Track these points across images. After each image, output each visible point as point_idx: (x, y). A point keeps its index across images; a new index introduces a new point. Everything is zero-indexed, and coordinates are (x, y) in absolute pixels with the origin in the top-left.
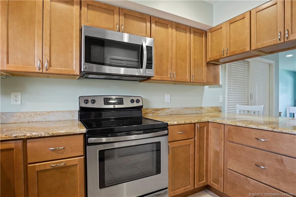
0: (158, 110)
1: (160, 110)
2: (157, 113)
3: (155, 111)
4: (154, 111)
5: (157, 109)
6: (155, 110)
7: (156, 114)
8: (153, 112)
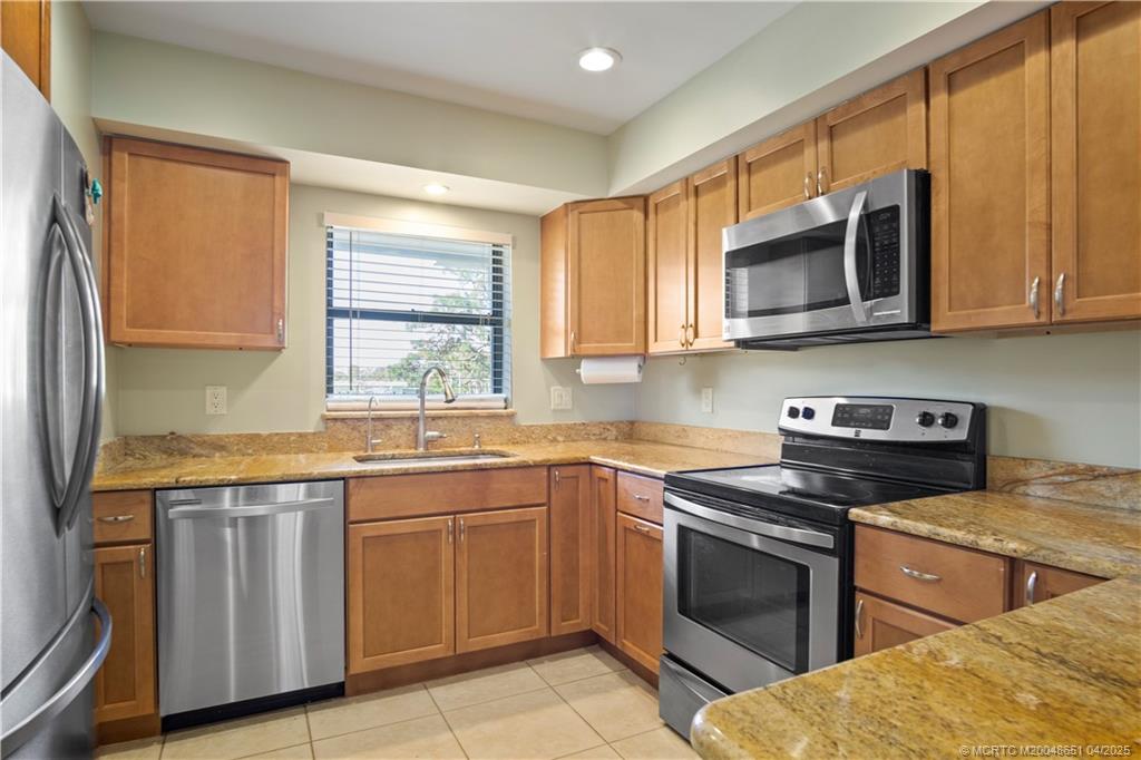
0: (1093, 474)
1: (1112, 474)
2: (1091, 491)
3: (1075, 478)
4: (1066, 479)
5: (1091, 469)
6: (1072, 470)
7: (1080, 493)
8: (1060, 478)
